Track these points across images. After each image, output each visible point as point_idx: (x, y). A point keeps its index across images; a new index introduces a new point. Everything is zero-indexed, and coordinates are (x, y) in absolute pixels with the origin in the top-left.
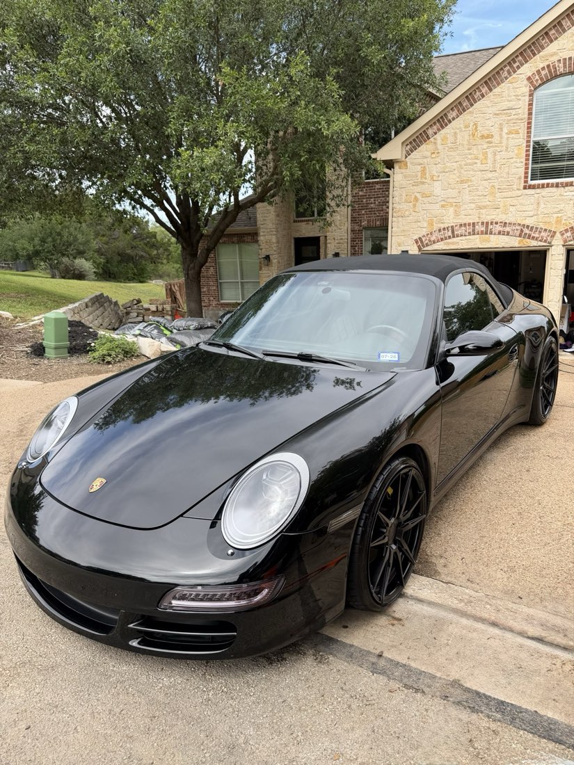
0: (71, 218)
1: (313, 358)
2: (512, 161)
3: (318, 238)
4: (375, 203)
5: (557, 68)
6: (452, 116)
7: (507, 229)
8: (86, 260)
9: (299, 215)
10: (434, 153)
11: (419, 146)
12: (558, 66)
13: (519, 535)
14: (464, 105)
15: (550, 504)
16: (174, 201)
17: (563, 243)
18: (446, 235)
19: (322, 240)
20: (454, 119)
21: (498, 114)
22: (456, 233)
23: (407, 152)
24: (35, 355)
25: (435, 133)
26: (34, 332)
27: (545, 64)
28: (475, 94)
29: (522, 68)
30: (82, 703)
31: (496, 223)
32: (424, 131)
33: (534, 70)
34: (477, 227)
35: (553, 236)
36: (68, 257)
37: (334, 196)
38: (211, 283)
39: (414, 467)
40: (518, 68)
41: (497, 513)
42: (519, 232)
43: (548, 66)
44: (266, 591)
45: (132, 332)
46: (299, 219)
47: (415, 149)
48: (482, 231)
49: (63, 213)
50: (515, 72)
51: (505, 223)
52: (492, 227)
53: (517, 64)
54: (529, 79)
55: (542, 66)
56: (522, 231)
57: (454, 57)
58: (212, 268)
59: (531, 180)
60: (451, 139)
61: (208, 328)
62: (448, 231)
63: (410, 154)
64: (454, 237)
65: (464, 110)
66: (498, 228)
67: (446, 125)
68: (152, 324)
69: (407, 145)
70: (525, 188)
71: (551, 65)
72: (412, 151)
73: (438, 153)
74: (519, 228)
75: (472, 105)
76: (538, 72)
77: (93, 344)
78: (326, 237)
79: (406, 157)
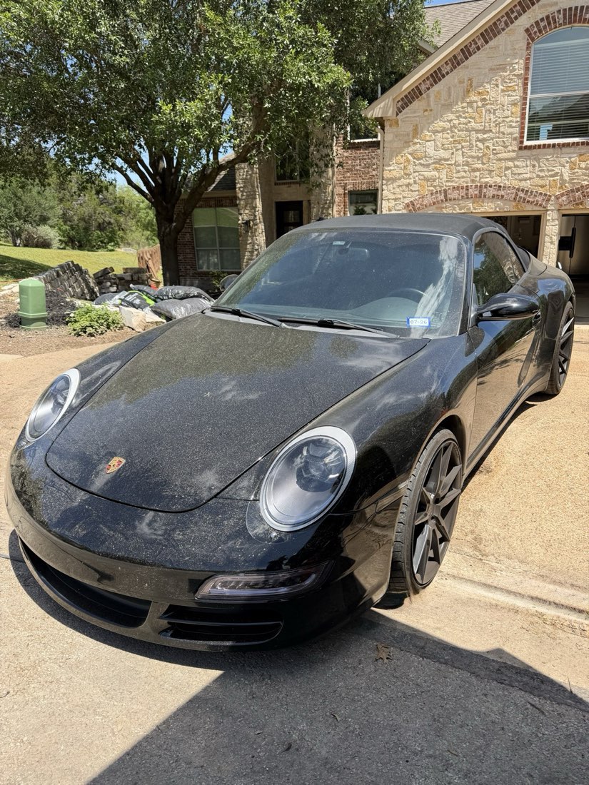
0: (34, 180)
1: (335, 324)
2: (508, 120)
3: (301, 203)
4: (360, 165)
5: (557, 20)
6: (446, 71)
7: (501, 193)
8: (51, 227)
9: (280, 177)
10: (426, 110)
11: (411, 103)
12: (558, 18)
13: (550, 508)
14: (459, 58)
15: (578, 475)
16: (147, 162)
17: (558, 208)
18: (439, 199)
19: (305, 204)
20: (448, 73)
21: (494, 69)
22: (449, 196)
23: (398, 109)
24: (11, 326)
25: (428, 89)
26: (6, 302)
27: (544, 15)
28: (470, 46)
29: (519, 18)
30: (116, 703)
31: (491, 186)
32: (417, 87)
33: (533, 21)
34: (470, 190)
35: (548, 200)
36: (31, 223)
37: (322, 155)
38: (188, 251)
39: (453, 440)
40: (516, 18)
41: (525, 486)
42: (513, 196)
43: (548, 17)
44: (314, 576)
45: (112, 302)
46: (281, 181)
47: (407, 106)
48: (476, 195)
49: (25, 174)
50: (512, 22)
51: (500, 186)
52: (485, 190)
53: (515, 14)
54: (527, 30)
55: (540, 17)
56: (517, 195)
57: (443, 8)
58: (188, 235)
59: (527, 140)
60: (444, 94)
61: (194, 296)
62: (441, 195)
63: (400, 112)
64: (446, 200)
65: (459, 64)
66: (491, 192)
67: (440, 80)
68: (134, 293)
69: (398, 102)
70: (520, 148)
71: (551, 16)
72: (403, 108)
73: (431, 110)
74: (514, 191)
75: (467, 58)
76: (537, 23)
77: (72, 315)
78: (309, 201)
79: (397, 114)
